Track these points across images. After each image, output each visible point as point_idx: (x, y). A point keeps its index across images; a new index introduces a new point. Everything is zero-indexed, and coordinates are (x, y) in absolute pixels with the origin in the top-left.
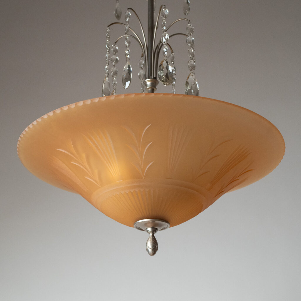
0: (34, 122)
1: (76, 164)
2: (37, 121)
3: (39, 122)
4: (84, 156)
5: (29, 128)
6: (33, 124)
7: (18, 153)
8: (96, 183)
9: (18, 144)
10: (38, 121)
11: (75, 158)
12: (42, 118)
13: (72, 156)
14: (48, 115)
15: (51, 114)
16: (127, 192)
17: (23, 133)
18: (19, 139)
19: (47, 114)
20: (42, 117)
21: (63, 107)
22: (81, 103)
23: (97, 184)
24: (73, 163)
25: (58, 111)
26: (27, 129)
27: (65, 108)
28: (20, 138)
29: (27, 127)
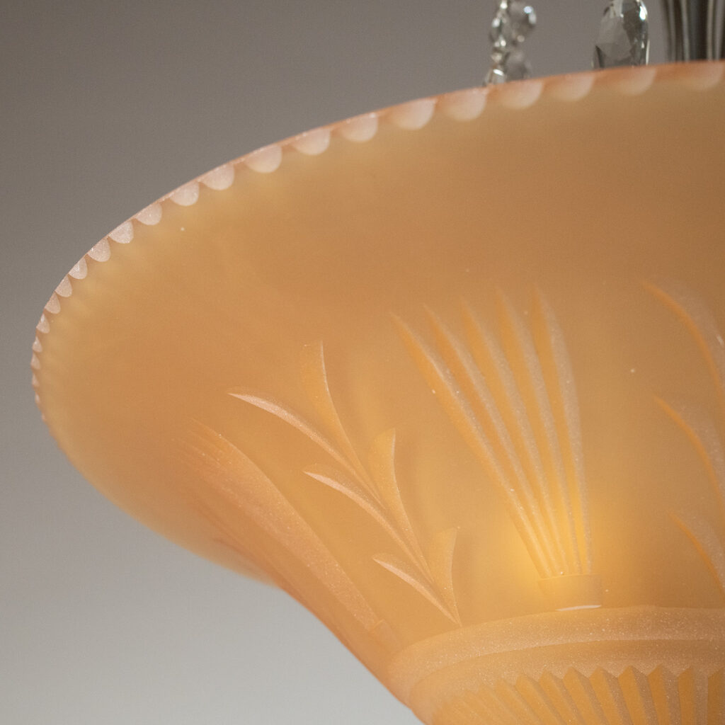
0: (119, 228)
1: (335, 485)
2: (136, 224)
3: (146, 225)
4: (387, 446)
5: (90, 262)
6: (111, 241)
7: (37, 398)
8: (434, 601)
9: (38, 354)
10: (147, 222)
11: (331, 450)
12: (162, 204)
13: (314, 436)
14: (202, 186)
15: (220, 179)
16: (610, 671)
17: (58, 290)
18: (38, 327)
19: (199, 179)
20: (163, 199)
21: (297, 138)
22: (418, 114)
23: (440, 607)
24: (316, 476)
25: (265, 161)
26: (77, 271)
27: (314, 143)
28: (43, 319)
29: (82, 262)
